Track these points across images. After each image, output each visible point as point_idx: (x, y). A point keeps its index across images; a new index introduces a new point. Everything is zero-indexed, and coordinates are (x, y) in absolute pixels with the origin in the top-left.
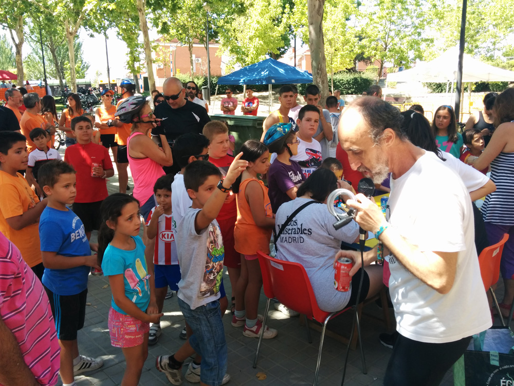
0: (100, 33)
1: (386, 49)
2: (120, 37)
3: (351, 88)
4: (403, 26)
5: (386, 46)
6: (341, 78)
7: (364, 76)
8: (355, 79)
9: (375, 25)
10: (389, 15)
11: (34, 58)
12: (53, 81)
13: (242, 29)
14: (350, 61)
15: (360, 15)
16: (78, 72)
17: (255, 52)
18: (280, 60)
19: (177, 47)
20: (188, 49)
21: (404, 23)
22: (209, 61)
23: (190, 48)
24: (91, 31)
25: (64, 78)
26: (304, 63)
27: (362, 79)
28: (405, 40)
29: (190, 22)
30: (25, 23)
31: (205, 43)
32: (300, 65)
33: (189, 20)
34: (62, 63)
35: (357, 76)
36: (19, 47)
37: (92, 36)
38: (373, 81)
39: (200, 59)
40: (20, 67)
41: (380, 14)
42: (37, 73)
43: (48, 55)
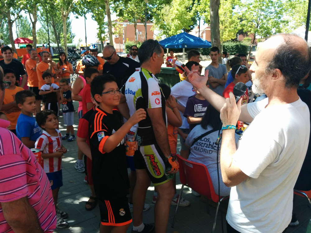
0: (82, 16)
1: (257, 27)
2: (94, 18)
3: (234, 51)
4: (269, 12)
5: (258, 25)
6: (228, 45)
7: (242, 44)
8: (237, 46)
9: (251, 12)
10: (260, 5)
11: (43, 31)
12: (54, 45)
13: (167, 13)
14: (234, 34)
15: (241, 6)
16: (68, 40)
17: (175, 28)
18: (190, 33)
19: (127, 25)
20: (134, 26)
21: (270, 10)
22: (147, 34)
23: (135, 25)
24: (77, 15)
25: (60, 43)
26: (204, 35)
27: (241, 45)
28: (270, 22)
29: (136, 10)
30: (38, 10)
31: (144, 23)
32: (202, 36)
33: (135, 8)
34: (59, 34)
35: (238, 43)
36: (34, 24)
37: (77, 18)
38: (248, 47)
39: (141, 33)
40: (35, 36)
41: (255, 5)
42: (44, 39)
43: (51, 29)
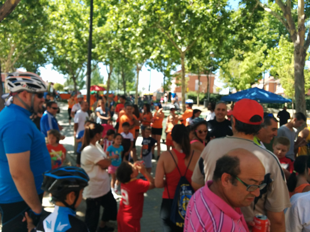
17: (244, 82)
20: (197, 78)
39: (202, 83)
